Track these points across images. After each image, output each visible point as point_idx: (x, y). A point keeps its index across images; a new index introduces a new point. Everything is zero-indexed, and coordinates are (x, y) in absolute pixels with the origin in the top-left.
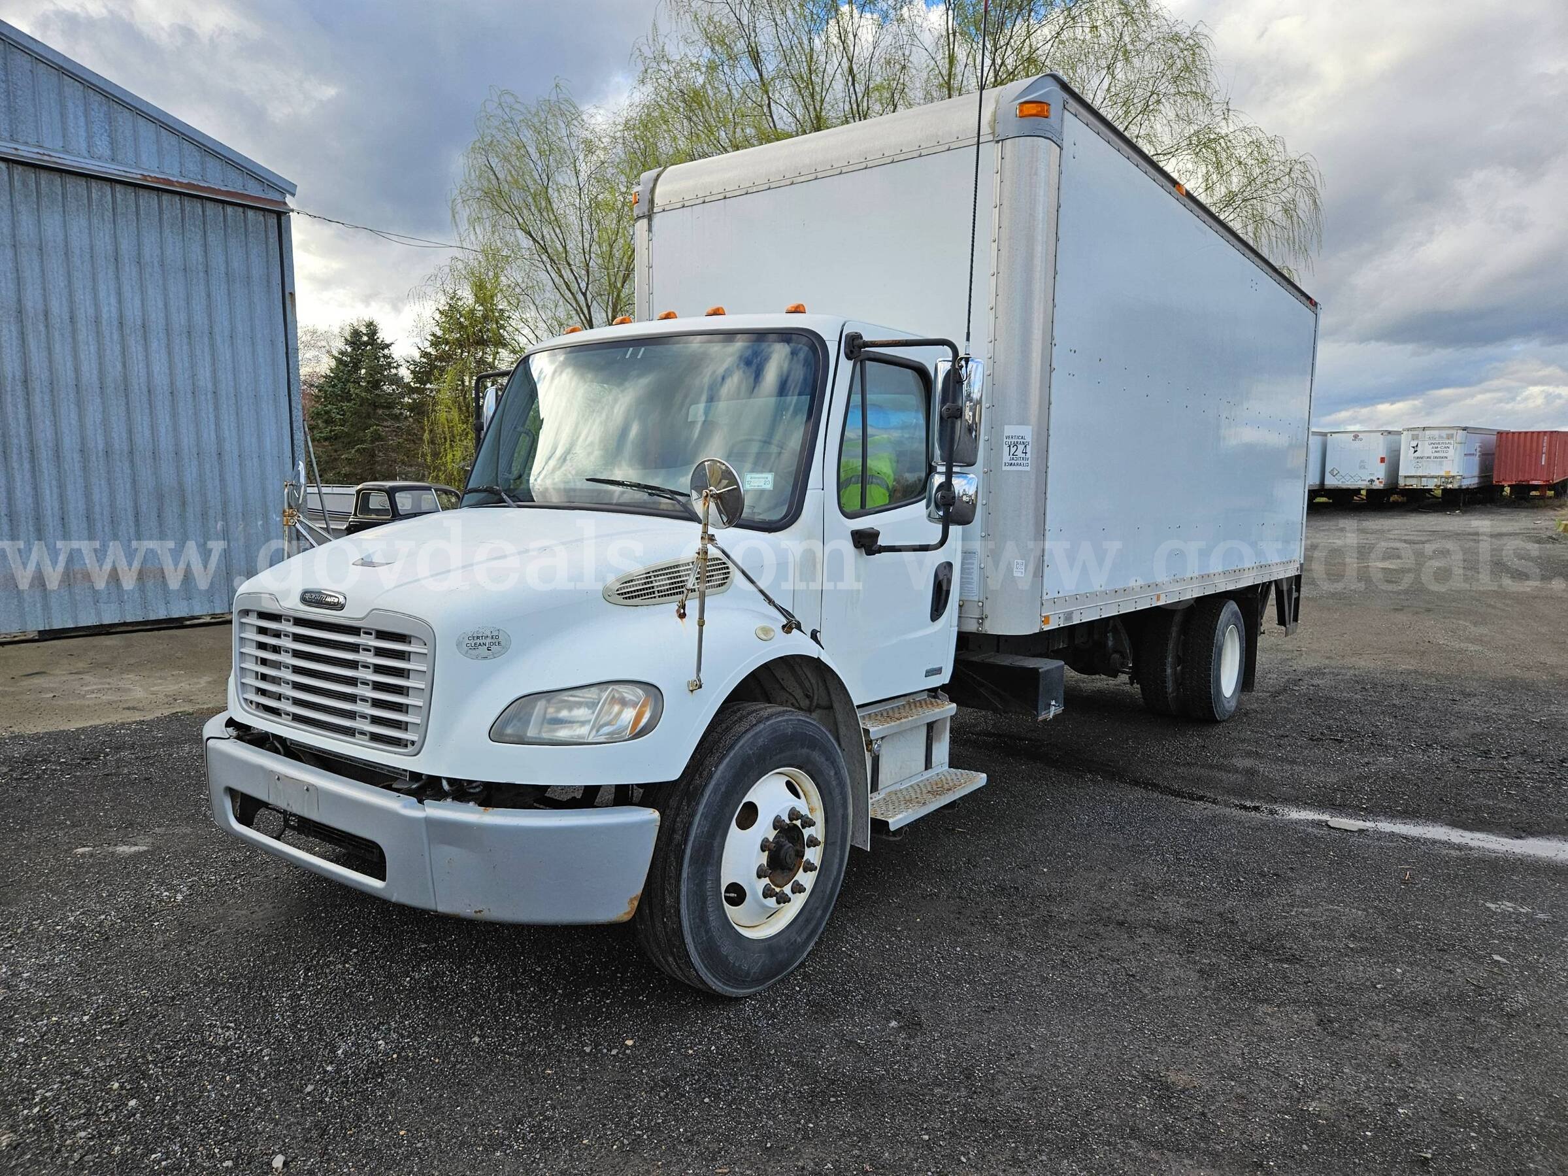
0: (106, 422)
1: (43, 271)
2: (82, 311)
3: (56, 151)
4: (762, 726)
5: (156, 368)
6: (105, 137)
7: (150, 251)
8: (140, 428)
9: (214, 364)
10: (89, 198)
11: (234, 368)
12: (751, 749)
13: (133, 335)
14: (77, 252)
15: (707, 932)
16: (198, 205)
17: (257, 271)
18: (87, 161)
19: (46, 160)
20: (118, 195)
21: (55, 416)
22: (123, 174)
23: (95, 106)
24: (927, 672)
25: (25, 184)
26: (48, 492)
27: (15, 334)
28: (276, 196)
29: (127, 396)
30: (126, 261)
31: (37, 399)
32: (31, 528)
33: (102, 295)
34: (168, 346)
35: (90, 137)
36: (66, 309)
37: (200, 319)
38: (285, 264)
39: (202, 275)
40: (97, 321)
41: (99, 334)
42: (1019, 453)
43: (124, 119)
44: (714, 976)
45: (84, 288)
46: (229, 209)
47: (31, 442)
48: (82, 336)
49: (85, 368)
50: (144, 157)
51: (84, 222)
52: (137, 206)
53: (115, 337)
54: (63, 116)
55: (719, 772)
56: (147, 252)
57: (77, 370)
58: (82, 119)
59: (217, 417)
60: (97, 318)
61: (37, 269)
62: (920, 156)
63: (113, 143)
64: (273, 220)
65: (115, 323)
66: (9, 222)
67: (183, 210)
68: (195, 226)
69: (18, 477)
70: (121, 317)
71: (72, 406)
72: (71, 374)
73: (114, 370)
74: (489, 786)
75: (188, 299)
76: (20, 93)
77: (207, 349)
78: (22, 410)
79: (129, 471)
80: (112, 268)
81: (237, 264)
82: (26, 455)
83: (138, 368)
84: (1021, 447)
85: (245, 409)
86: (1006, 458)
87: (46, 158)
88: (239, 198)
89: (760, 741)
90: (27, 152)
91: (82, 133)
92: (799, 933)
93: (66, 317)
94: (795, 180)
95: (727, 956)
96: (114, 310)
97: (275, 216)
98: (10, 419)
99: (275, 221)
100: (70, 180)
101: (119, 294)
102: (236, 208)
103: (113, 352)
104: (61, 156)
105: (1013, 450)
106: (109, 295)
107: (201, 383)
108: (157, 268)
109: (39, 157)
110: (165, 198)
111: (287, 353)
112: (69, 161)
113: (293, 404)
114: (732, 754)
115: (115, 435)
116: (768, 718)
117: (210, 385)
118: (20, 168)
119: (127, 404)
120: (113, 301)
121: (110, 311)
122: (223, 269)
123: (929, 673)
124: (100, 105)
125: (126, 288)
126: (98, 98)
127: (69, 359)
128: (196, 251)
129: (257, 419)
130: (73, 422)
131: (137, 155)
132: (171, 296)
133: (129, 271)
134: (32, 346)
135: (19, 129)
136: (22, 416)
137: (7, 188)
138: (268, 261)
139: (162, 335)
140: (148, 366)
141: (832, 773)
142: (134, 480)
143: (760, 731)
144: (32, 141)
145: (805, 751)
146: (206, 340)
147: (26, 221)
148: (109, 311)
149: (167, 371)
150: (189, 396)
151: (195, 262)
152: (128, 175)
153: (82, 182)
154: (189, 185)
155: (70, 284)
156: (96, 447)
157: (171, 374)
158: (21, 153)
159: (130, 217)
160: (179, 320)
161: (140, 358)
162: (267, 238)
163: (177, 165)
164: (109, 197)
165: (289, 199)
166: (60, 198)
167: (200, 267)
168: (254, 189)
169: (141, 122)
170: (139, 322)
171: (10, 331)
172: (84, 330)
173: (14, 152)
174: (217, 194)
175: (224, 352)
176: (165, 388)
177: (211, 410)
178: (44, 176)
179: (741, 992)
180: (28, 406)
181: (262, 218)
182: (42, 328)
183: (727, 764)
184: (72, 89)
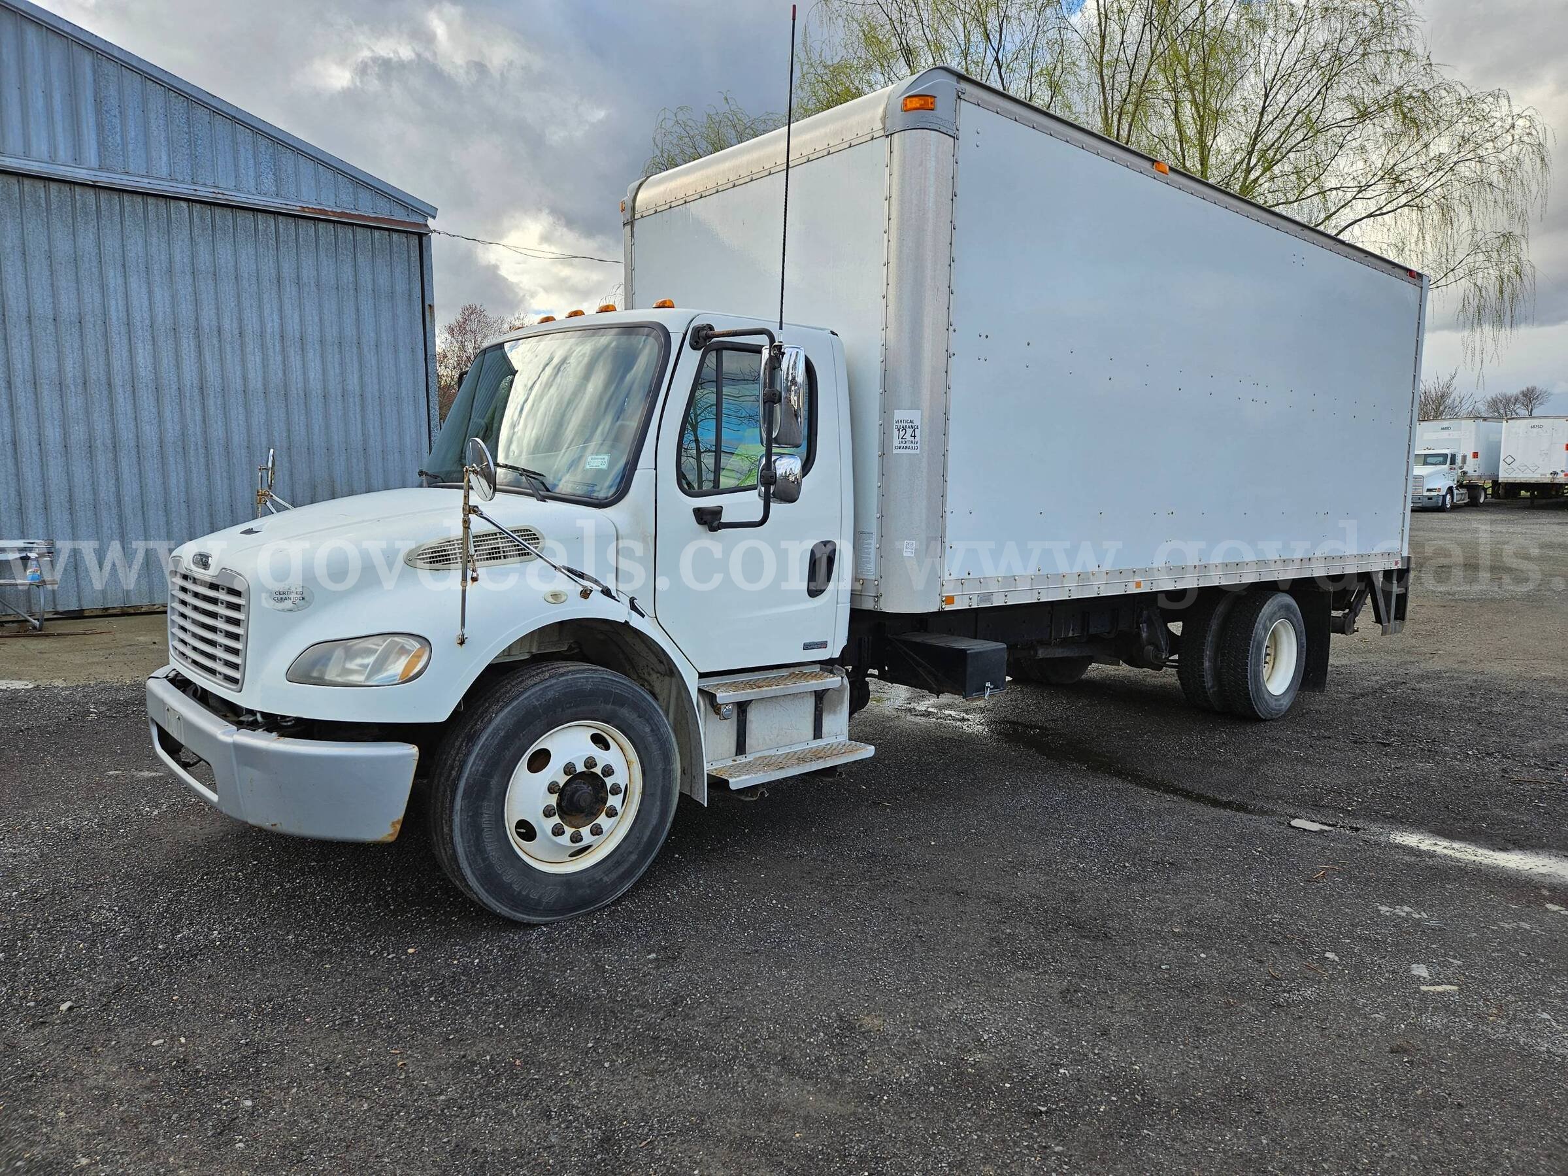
0: (268, 423)
1: (216, 293)
2: (250, 327)
3: (229, 190)
4: (553, 681)
5: (312, 375)
6: (271, 176)
7: (308, 273)
8: (297, 428)
9: (360, 370)
10: (256, 230)
11: (379, 374)
12: (538, 700)
13: (293, 347)
14: (246, 275)
15: (484, 860)
16: (349, 231)
17: (401, 287)
18: (254, 197)
19: (220, 198)
20: (280, 225)
21: (226, 418)
22: (284, 206)
23: (263, 149)
24: (805, 645)
25: (202, 219)
26: (219, 482)
27: (193, 348)
28: (420, 220)
29: (286, 400)
30: (287, 282)
31: (211, 402)
32: (204, 513)
33: (266, 312)
34: (322, 356)
35: (258, 176)
36: (235, 325)
37: (350, 331)
38: (425, 280)
39: (352, 292)
40: (262, 335)
41: (263, 347)
42: (908, 437)
43: (287, 158)
44: (498, 901)
45: (251, 306)
46: (377, 234)
47: (206, 439)
48: (249, 348)
49: (251, 375)
50: (304, 189)
51: (251, 251)
52: (297, 235)
53: (278, 348)
54: (236, 159)
55: (498, 719)
56: (305, 273)
57: (245, 378)
58: (252, 161)
59: (363, 417)
60: (262, 332)
61: (212, 292)
62: (829, 154)
63: (277, 180)
64: (414, 241)
65: (277, 337)
66: (189, 253)
67: (336, 237)
68: (347, 250)
69: (194, 470)
70: (282, 332)
71: (240, 409)
72: (239, 381)
73: (276, 377)
74: (299, 721)
75: (340, 314)
76: (200, 142)
77: (355, 358)
78: (198, 412)
79: (287, 465)
80: (275, 288)
81: (383, 281)
82: (202, 451)
83: (296, 376)
84: (910, 431)
85: (388, 409)
86: (896, 442)
87: (220, 196)
88: (384, 223)
89: (550, 694)
90: (203, 193)
91: (252, 173)
92: (607, 872)
93: (236, 332)
94: (737, 183)
95: (511, 884)
96: (276, 325)
97: (416, 237)
98: (189, 420)
99: (417, 241)
100: (239, 213)
101: (281, 310)
102: (382, 232)
103: (276, 360)
104: (233, 194)
105: (902, 433)
106: (272, 313)
107: (350, 388)
108: (313, 288)
109: (214, 195)
110: (321, 225)
111: (426, 359)
112: (240, 198)
113: (431, 405)
114: (515, 703)
115: (276, 434)
116: (562, 675)
117: (358, 388)
118: (198, 206)
119: (287, 406)
120: (276, 317)
121: (273, 327)
122: (370, 287)
123: (807, 647)
124: (267, 148)
125: (287, 307)
126: (265, 142)
127: (238, 368)
128: (347, 269)
129: (399, 418)
130: (241, 422)
131: (298, 190)
132: (326, 312)
133: (290, 290)
134: (207, 357)
135: (199, 173)
136: (198, 418)
137: (188, 225)
138: (409, 278)
139: (317, 346)
140: (304, 373)
141: (648, 730)
142: (291, 472)
143: (551, 685)
144: (210, 182)
145: (609, 707)
146: (355, 350)
147: (203, 249)
148: (272, 325)
149: (321, 377)
150: (340, 398)
151: (346, 281)
152: (289, 207)
153: (250, 215)
154: (342, 214)
155: (239, 304)
156: (261, 444)
157: (324, 380)
158: (198, 193)
159: (290, 244)
160: (331, 333)
161: (298, 367)
162: (409, 257)
163: (332, 197)
164: (273, 228)
165: (431, 222)
166: (231, 230)
167: (351, 286)
168: (400, 215)
169: (301, 160)
170: (298, 335)
171: (189, 345)
172: (251, 343)
173: (193, 192)
174: (366, 220)
175: (370, 358)
176: (319, 392)
177: (358, 411)
178: (218, 211)
179: (535, 919)
180: (204, 408)
181: (405, 240)
182: (215, 341)
183: (509, 712)
184: (243, 135)
